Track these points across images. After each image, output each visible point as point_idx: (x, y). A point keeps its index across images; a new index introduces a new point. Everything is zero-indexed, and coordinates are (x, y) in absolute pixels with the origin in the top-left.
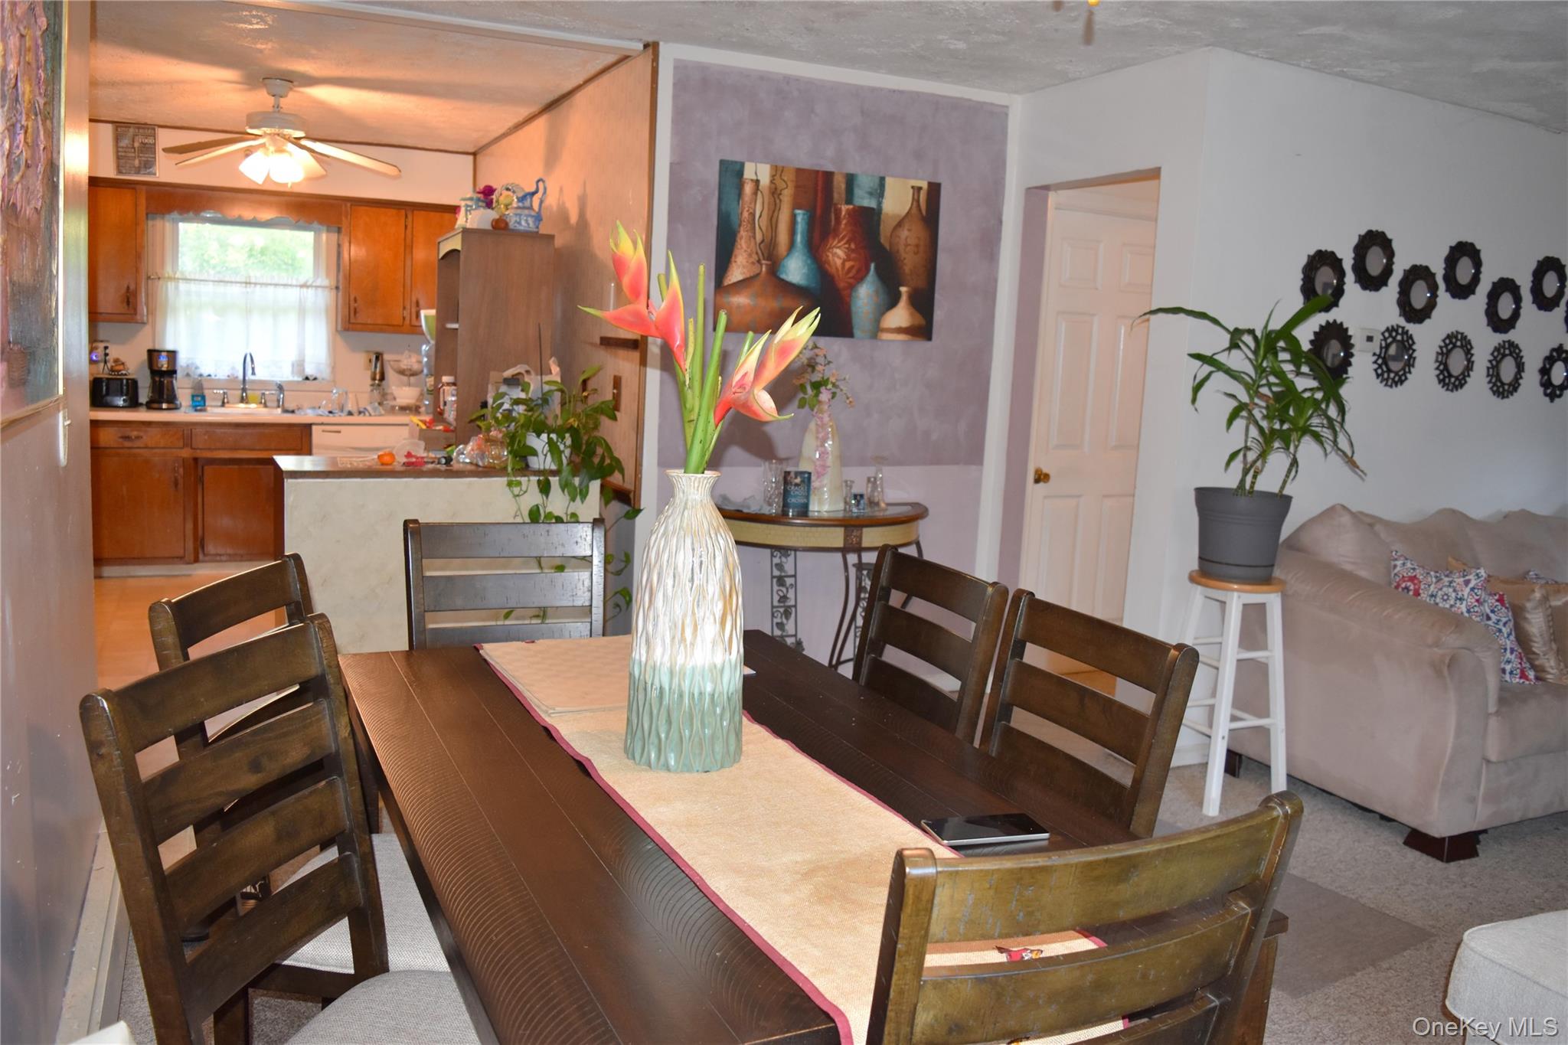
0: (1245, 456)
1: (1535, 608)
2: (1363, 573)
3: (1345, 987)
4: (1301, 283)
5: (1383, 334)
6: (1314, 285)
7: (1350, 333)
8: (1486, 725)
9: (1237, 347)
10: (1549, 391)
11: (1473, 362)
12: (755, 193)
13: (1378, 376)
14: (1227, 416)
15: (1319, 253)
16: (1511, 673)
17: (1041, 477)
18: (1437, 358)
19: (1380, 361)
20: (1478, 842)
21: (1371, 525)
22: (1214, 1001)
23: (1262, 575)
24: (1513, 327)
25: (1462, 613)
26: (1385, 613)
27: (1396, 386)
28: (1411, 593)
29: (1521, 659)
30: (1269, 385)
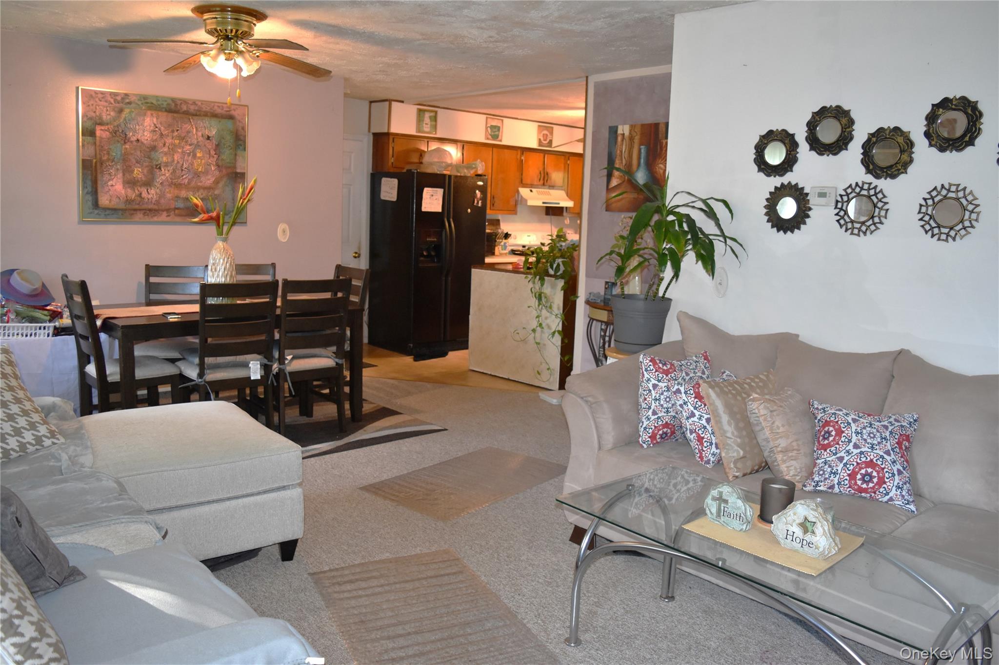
6: (764, 158)
12: (623, 141)
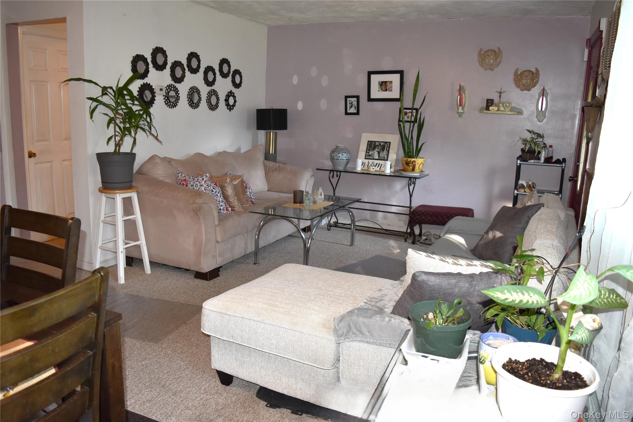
0: (115, 139)
1: (228, 185)
2: (167, 180)
3: (175, 334)
4: (131, 68)
5: (166, 88)
6: (137, 69)
7: (153, 87)
8: (216, 229)
9: (106, 94)
10: (229, 107)
11: (201, 98)
13: (166, 104)
14: (106, 123)
15: (137, 55)
16: (223, 210)
17: (31, 155)
18: (188, 96)
19: (166, 98)
20: (219, 271)
21: (170, 162)
22: (90, 353)
23: (128, 186)
24: (214, 84)
25: (203, 191)
26: (175, 194)
27: (174, 108)
28: (185, 185)
29: (226, 204)
30: (122, 109)
